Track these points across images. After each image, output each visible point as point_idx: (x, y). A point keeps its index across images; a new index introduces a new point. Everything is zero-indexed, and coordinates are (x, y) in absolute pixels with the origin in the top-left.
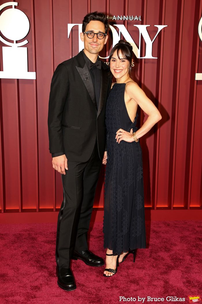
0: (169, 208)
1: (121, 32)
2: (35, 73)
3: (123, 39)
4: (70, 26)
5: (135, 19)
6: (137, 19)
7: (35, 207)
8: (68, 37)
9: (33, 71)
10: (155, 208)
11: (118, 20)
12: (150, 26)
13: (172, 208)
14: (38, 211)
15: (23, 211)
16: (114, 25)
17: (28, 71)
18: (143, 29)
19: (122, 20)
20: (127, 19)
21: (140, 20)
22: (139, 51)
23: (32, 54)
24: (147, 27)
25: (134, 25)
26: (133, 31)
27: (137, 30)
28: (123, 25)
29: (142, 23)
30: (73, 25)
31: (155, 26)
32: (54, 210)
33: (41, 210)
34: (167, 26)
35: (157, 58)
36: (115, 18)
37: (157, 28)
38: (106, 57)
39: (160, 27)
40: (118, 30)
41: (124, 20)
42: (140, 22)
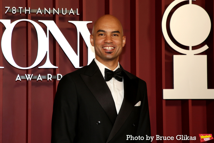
1: (49, 31)
3: (53, 41)
6: (73, 12)
11: (45, 14)
12: (92, 22)
16: (39, 21)
18: (82, 27)
19: (51, 13)
20: (58, 13)
21: (77, 14)
22: (78, 57)
24: (88, 24)
25: (69, 21)
26: (69, 29)
27: (74, 29)
28: (53, 22)
29: (81, 19)
36: (40, 12)
38: (27, 66)
40: (45, 28)
41: (54, 14)
42: (78, 17)
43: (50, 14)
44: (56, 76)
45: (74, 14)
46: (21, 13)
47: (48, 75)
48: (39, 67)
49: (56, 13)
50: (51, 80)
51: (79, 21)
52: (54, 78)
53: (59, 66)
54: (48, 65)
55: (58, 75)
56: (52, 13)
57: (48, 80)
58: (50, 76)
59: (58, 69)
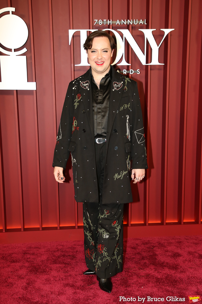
0: (180, 223)
2: (35, 83)
3: (127, 45)
4: (71, 32)
5: (140, 23)
6: (142, 22)
7: (38, 226)
8: (70, 44)
9: (32, 81)
10: (165, 224)
11: (122, 24)
12: (155, 30)
13: (182, 223)
14: (41, 229)
15: (25, 230)
17: (28, 82)
18: (148, 34)
20: (131, 24)
21: (145, 24)
22: (145, 57)
23: (32, 63)
25: (139, 30)
26: (138, 36)
27: (142, 35)
28: (128, 30)
29: (147, 27)
30: (75, 31)
31: (161, 29)
32: (59, 228)
33: (44, 229)
34: (174, 29)
35: (164, 64)
36: (119, 23)
37: (164, 32)
39: (167, 31)
40: (122, 35)
41: (128, 24)
42: (145, 26)
43: (125, 24)
44: (129, 71)
45: (143, 24)
46: (105, 24)
47: (124, 70)
48: (118, 65)
49: (130, 24)
50: (126, 74)
51: (146, 29)
52: (128, 72)
53: (131, 63)
54: (124, 63)
55: (131, 70)
56: (127, 24)
57: (124, 74)
58: (125, 71)
59: (131, 66)
